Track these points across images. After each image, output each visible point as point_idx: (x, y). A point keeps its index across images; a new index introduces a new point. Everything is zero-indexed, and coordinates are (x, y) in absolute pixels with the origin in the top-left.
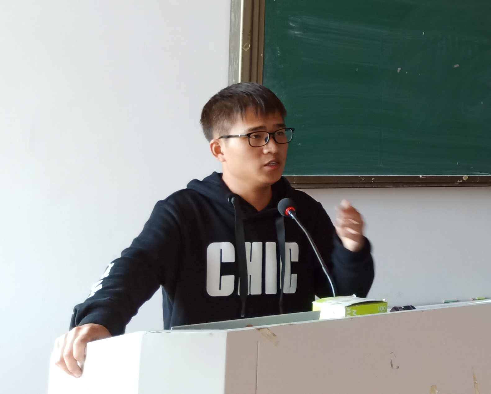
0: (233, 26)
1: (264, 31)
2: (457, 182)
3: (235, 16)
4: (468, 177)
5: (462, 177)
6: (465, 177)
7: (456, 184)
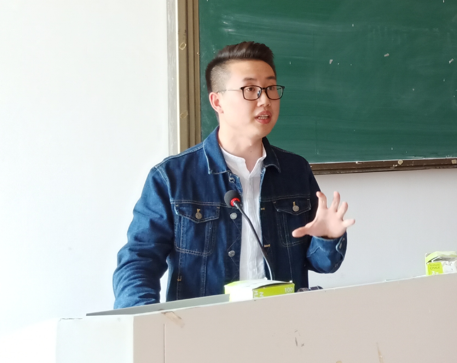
0: (170, 27)
1: (199, 30)
2: (392, 167)
3: (170, 17)
4: (403, 161)
5: (397, 161)
6: (400, 162)
7: (392, 168)
